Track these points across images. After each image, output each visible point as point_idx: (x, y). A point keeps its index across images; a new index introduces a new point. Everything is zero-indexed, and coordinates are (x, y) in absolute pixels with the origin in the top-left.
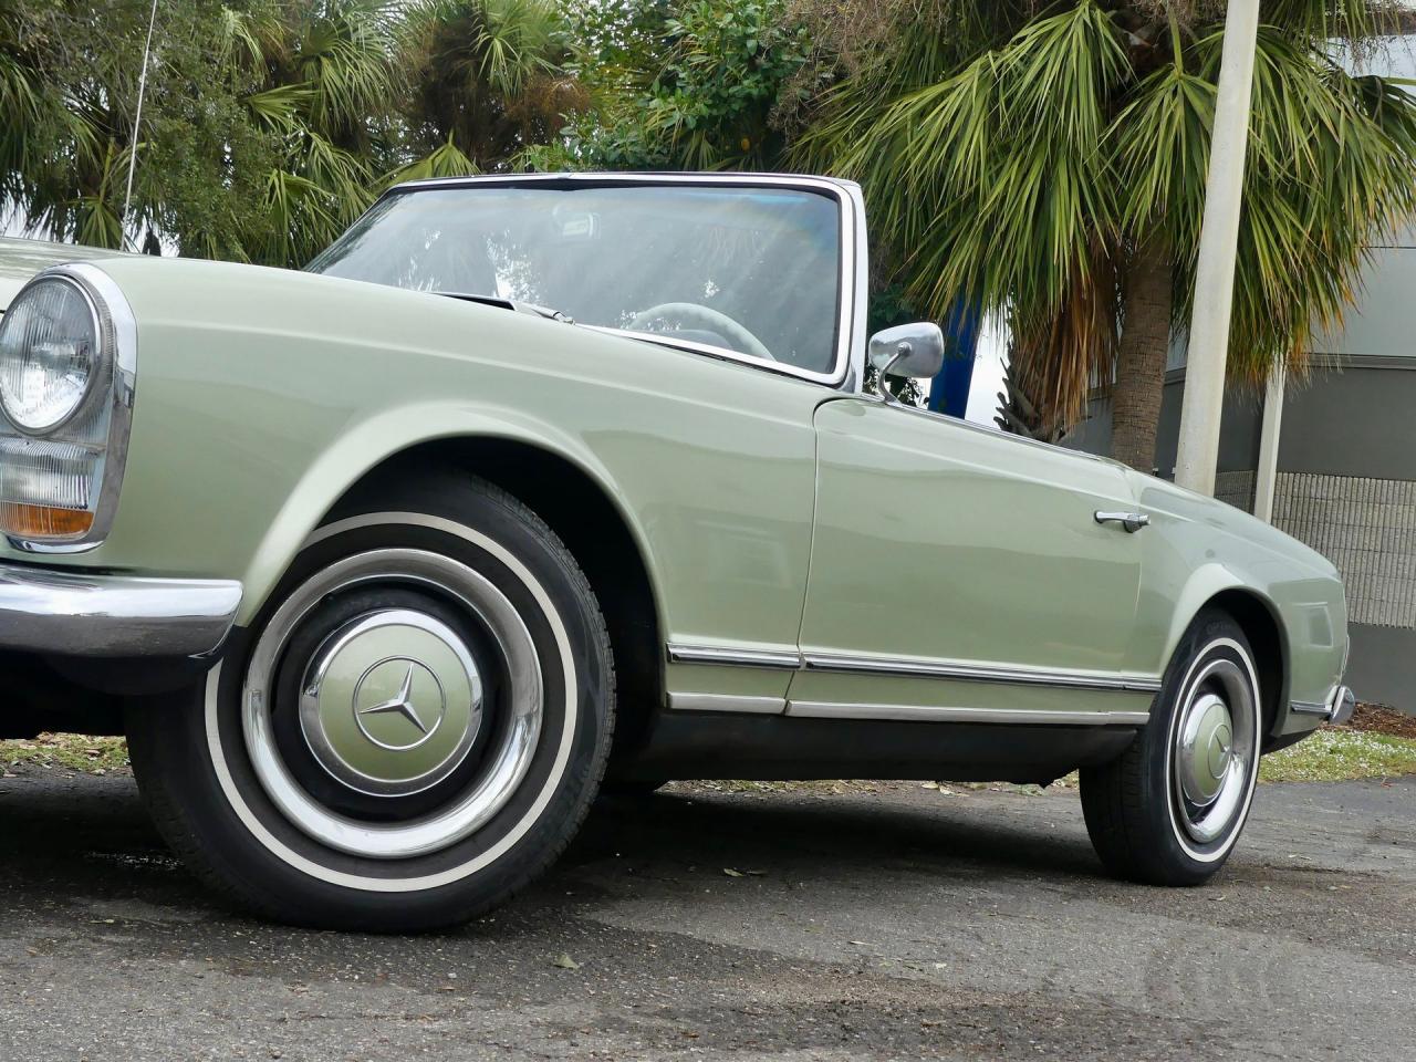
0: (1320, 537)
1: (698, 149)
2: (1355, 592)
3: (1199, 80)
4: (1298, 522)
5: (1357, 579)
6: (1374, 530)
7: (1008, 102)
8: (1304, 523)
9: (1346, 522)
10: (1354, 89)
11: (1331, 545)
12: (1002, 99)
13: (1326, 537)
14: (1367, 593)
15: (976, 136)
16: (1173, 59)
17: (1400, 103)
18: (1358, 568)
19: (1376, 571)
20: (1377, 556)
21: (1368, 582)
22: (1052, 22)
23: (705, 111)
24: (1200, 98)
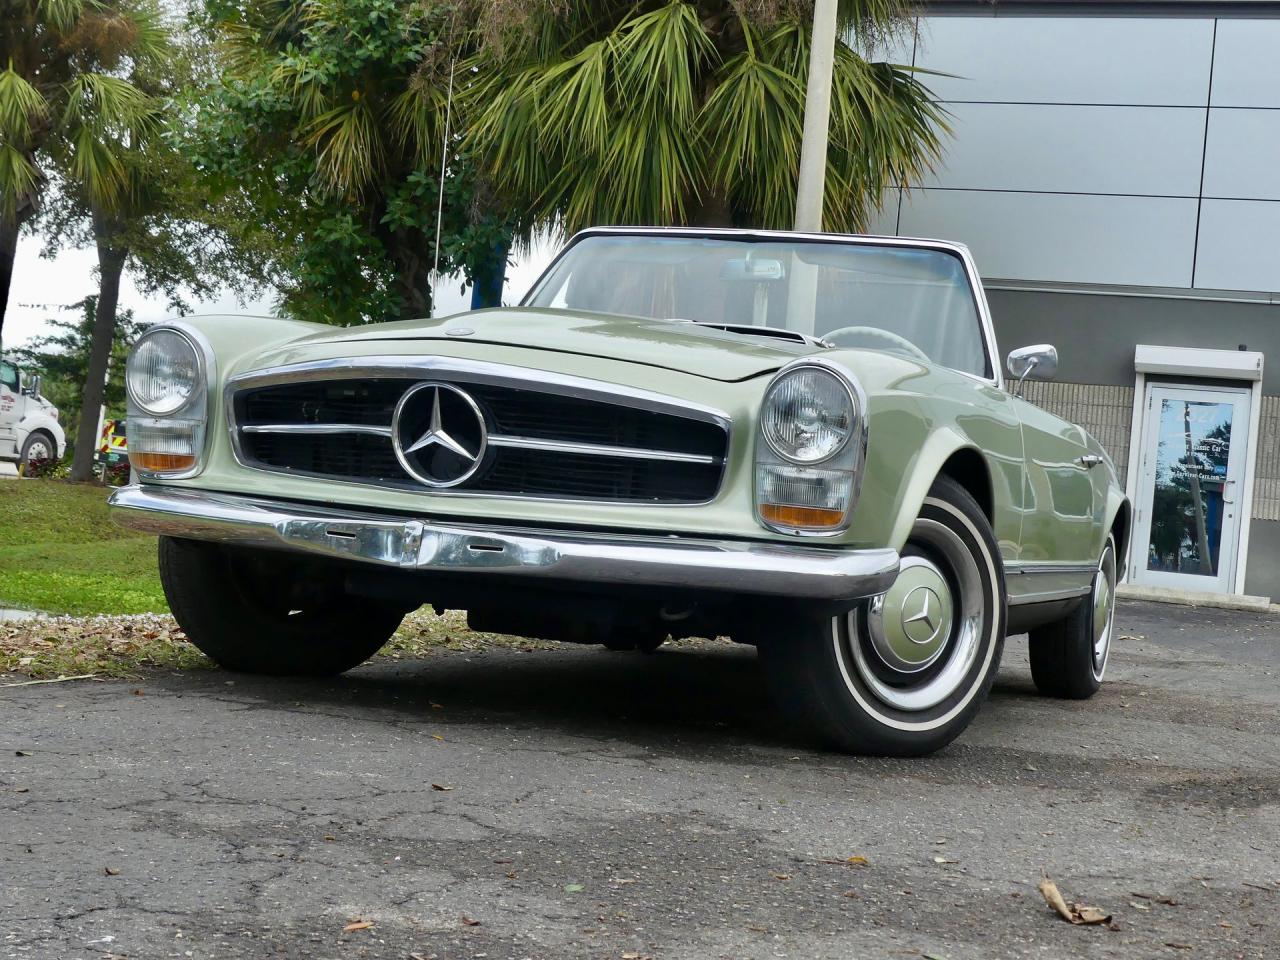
1: (312, 98)
3: (770, 67)
7: (623, 79)
10: (869, 72)
12: (618, 77)
15: (598, 108)
16: (747, 50)
17: (905, 86)
22: (653, 16)
23: (333, 70)
24: (773, 83)
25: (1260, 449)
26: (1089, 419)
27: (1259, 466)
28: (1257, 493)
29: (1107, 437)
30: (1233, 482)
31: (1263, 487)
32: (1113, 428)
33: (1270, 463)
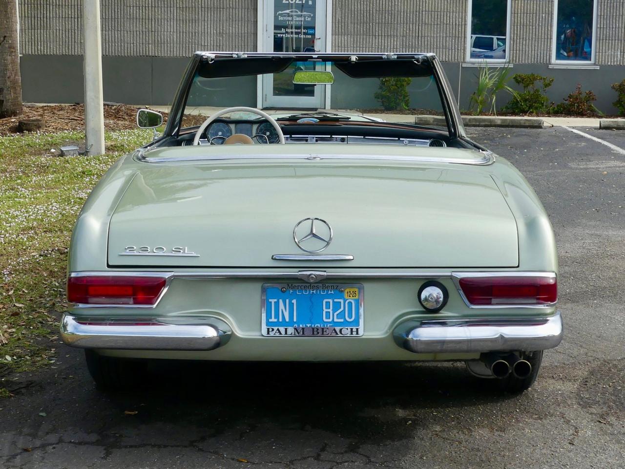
0: (45, 12)
2: (67, 40)
4: (33, 5)
5: (67, 33)
6: (73, 7)
8: (36, 6)
9: (58, 4)
11: (51, 16)
13: (48, 12)
14: (73, 40)
18: (67, 27)
19: (76, 28)
20: (76, 20)
21: (73, 34)
25: (334, 18)
26: (231, 5)
27: (334, 29)
28: (334, 45)
29: (243, 16)
30: (320, 38)
31: (337, 41)
32: (246, 10)
33: (340, 26)
